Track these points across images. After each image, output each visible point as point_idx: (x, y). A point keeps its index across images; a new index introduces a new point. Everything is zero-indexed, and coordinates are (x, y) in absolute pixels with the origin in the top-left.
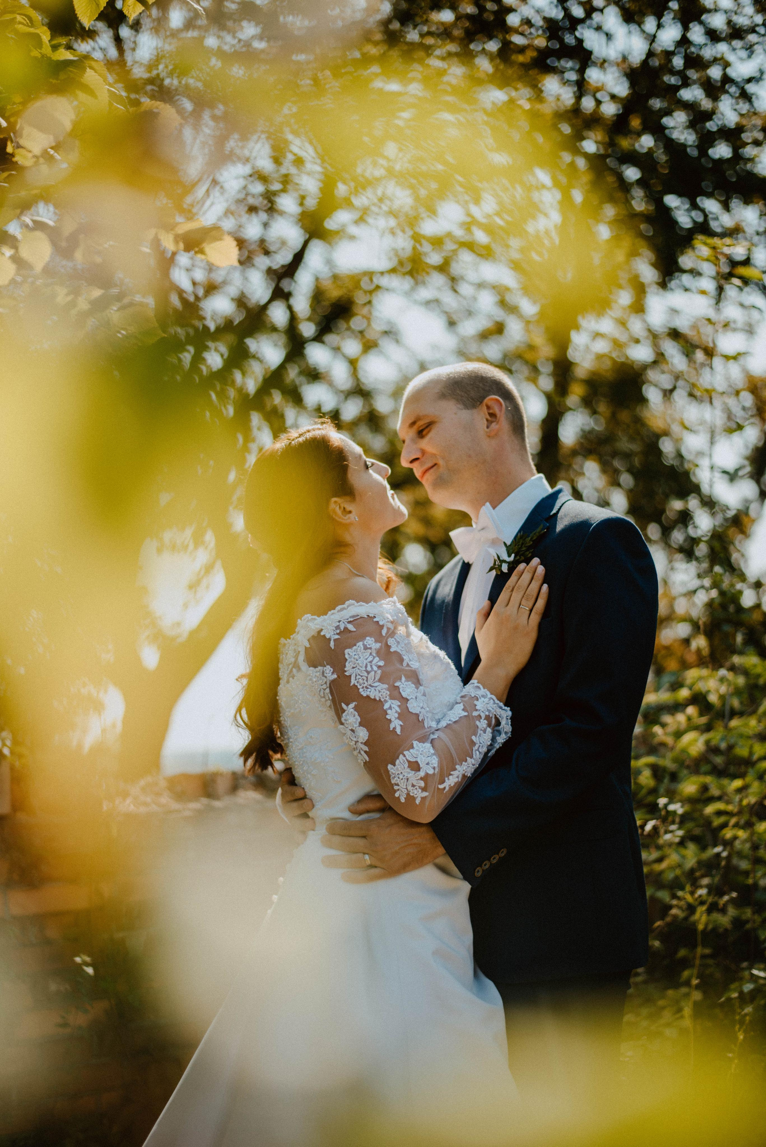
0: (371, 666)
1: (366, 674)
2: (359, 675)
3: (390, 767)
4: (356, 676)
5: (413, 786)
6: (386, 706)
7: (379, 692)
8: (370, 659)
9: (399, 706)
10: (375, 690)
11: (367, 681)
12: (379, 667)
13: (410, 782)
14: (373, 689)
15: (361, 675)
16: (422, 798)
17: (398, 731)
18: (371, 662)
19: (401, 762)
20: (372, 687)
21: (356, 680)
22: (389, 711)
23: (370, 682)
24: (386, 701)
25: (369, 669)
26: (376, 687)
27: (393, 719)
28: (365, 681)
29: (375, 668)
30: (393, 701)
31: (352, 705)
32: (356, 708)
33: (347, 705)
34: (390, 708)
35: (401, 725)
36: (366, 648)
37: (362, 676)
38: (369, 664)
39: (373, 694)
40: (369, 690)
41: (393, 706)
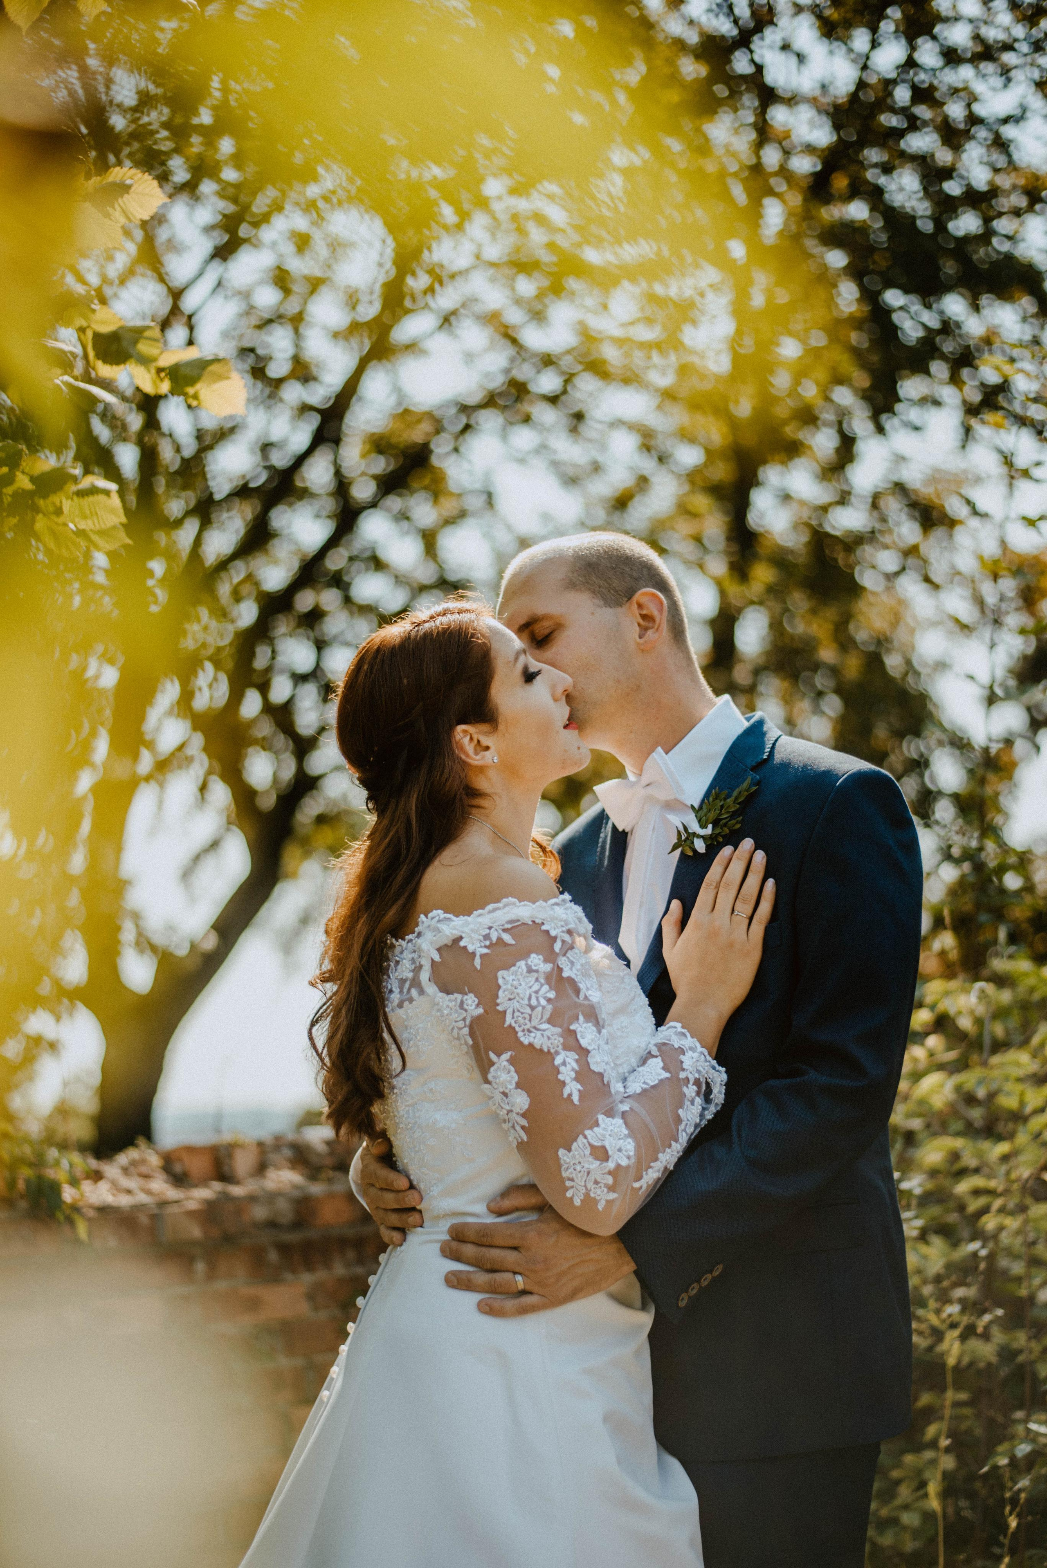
0: (537, 999)
1: (528, 1010)
2: (518, 1011)
3: (562, 1152)
4: (514, 1012)
5: (596, 1182)
6: (558, 1061)
7: (549, 1038)
8: (536, 987)
9: (577, 1061)
10: (543, 1035)
11: (530, 1021)
12: (549, 1000)
13: (592, 1177)
14: (539, 1033)
15: (522, 1010)
16: (608, 1202)
17: (576, 1098)
18: (537, 992)
19: (581, 1146)
20: (538, 1030)
21: (513, 1018)
22: (562, 1069)
23: (535, 1022)
24: (557, 1053)
25: (534, 1002)
26: (544, 1030)
27: (568, 1080)
28: (527, 1021)
29: (543, 1002)
30: (568, 1053)
31: (506, 1056)
32: (511, 1061)
33: (499, 1055)
34: (564, 1063)
35: (579, 1091)
36: (530, 970)
37: (522, 1013)
38: (534, 995)
39: (537, 1040)
40: (533, 1035)
41: (568, 1060)
